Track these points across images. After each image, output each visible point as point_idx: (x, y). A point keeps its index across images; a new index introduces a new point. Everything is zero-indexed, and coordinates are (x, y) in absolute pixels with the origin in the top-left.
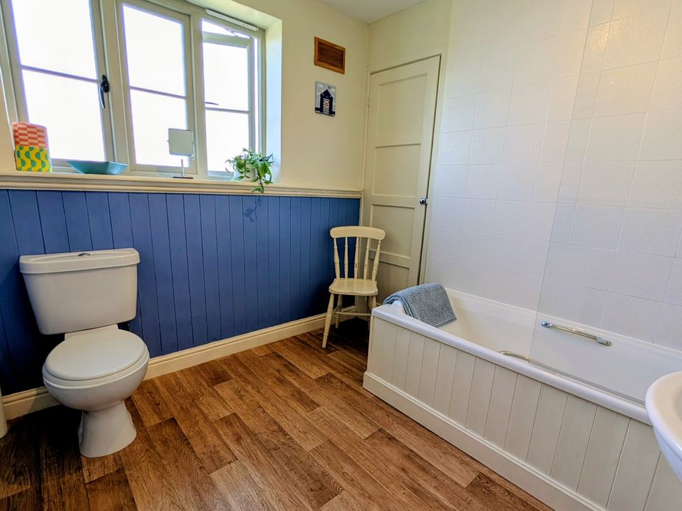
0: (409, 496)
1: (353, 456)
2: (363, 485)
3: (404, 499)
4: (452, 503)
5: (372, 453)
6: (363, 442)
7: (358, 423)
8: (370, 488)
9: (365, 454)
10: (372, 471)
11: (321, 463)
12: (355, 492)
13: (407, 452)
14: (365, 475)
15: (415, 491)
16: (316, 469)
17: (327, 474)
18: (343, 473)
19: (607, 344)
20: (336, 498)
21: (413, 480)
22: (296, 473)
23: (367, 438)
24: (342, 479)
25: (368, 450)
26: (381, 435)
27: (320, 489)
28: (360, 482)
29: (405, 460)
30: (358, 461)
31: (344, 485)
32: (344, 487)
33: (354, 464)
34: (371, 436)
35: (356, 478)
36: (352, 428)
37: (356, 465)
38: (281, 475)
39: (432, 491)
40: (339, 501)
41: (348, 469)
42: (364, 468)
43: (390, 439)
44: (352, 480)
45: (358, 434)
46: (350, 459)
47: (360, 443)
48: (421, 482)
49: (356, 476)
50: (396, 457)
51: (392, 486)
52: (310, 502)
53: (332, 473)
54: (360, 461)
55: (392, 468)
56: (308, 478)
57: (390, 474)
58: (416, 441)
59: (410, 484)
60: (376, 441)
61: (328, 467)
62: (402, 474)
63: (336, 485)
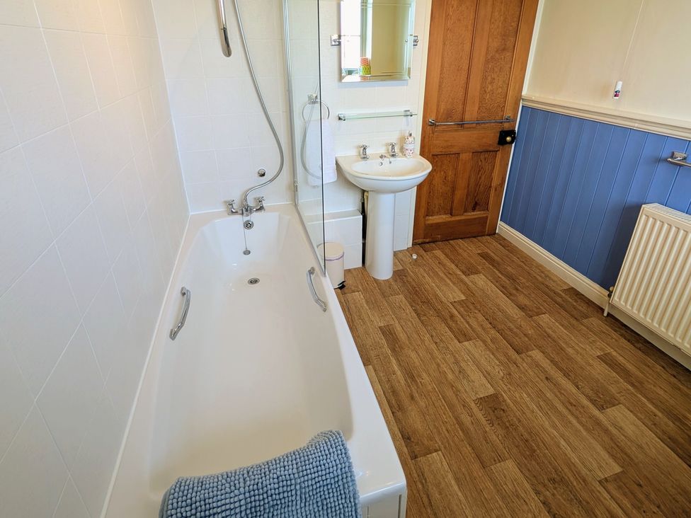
0: (419, 376)
1: (457, 431)
2: (454, 397)
3: (424, 375)
4: (390, 360)
5: (437, 428)
6: (443, 449)
7: (440, 483)
8: (450, 393)
9: (444, 430)
10: (443, 408)
11: (495, 437)
12: (464, 396)
13: (399, 414)
14: (451, 407)
15: (412, 378)
16: (501, 432)
17: (489, 422)
18: (472, 416)
20: (482, 396)
21: (409, 386)
22: (522, 435)
23: (436, 451)
24: (474, 411)
25: (439, 433)
26: (417, 449)
27: (496, 409)
28: (457, 402)
29: (405, 407)
30: (454, 425)
31: (473, 405)
32: (473, 403)
33: (460, 424)
34: (431, 453)
35: (460, 407)
36: (450, 476)
37: (456, 419)
38: (538, 438)
39: (399, 373)
40: (479, 393)
41: (466, 419)
42: (450, 414)
43: (409, 438)
44: (464, 406)
45: (445, 463)
46: (462, 430)
47: (445, 447)
48: (403, 382)
49: (459, 408)
50: (413, 413)
51: (430, 388)
52: (504, 401)
53: (483, 420)
54: (452, 424)
55: (422, 404)
56: (507, 424)
57: (427, 399)
59: (413, 383)
60: (426, 442)
61: (487, 429)
62: (416, 395)
63: (481, 407)
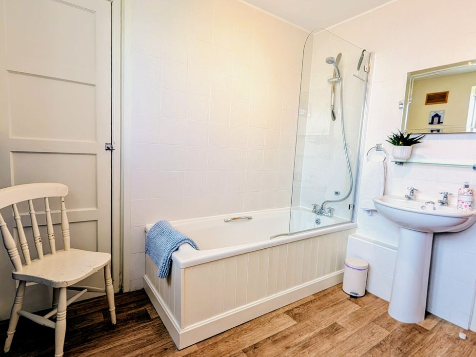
0: (310, 351)
3: (314, 354)
4: (311, 332)
15: (305, 347)
19: (249, 219)
21: (296, 345)
26: (251, 353)
29: (277, 344)
39: (303, 338)
43: (255, 348)
48: (297, 341)
50: (275, 349)
58: (259, 333)
